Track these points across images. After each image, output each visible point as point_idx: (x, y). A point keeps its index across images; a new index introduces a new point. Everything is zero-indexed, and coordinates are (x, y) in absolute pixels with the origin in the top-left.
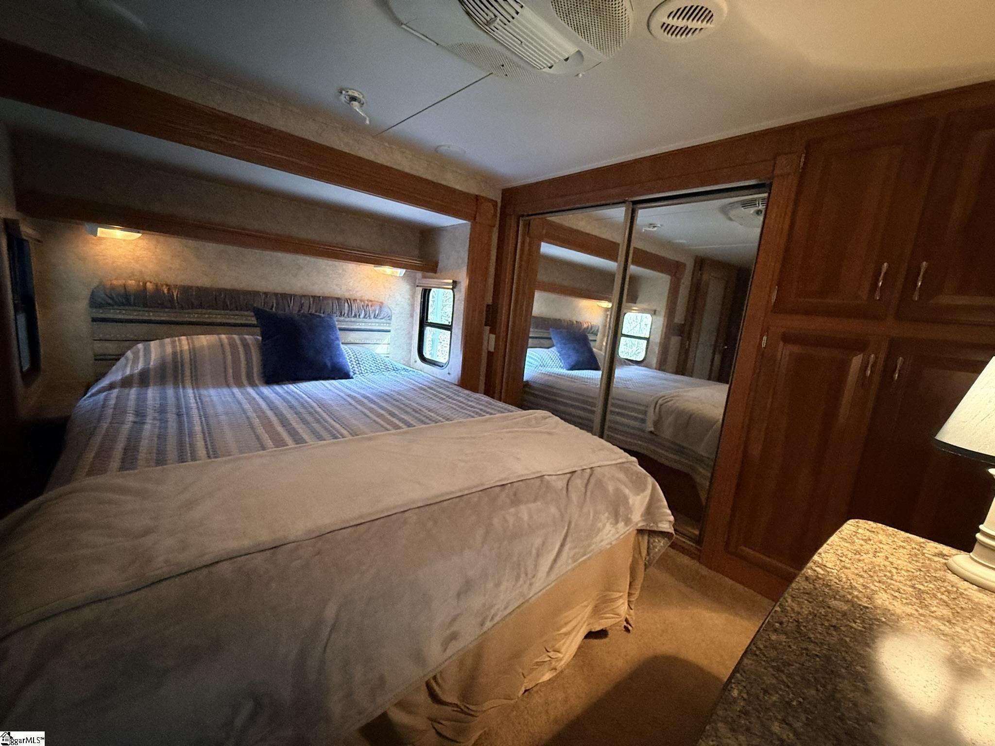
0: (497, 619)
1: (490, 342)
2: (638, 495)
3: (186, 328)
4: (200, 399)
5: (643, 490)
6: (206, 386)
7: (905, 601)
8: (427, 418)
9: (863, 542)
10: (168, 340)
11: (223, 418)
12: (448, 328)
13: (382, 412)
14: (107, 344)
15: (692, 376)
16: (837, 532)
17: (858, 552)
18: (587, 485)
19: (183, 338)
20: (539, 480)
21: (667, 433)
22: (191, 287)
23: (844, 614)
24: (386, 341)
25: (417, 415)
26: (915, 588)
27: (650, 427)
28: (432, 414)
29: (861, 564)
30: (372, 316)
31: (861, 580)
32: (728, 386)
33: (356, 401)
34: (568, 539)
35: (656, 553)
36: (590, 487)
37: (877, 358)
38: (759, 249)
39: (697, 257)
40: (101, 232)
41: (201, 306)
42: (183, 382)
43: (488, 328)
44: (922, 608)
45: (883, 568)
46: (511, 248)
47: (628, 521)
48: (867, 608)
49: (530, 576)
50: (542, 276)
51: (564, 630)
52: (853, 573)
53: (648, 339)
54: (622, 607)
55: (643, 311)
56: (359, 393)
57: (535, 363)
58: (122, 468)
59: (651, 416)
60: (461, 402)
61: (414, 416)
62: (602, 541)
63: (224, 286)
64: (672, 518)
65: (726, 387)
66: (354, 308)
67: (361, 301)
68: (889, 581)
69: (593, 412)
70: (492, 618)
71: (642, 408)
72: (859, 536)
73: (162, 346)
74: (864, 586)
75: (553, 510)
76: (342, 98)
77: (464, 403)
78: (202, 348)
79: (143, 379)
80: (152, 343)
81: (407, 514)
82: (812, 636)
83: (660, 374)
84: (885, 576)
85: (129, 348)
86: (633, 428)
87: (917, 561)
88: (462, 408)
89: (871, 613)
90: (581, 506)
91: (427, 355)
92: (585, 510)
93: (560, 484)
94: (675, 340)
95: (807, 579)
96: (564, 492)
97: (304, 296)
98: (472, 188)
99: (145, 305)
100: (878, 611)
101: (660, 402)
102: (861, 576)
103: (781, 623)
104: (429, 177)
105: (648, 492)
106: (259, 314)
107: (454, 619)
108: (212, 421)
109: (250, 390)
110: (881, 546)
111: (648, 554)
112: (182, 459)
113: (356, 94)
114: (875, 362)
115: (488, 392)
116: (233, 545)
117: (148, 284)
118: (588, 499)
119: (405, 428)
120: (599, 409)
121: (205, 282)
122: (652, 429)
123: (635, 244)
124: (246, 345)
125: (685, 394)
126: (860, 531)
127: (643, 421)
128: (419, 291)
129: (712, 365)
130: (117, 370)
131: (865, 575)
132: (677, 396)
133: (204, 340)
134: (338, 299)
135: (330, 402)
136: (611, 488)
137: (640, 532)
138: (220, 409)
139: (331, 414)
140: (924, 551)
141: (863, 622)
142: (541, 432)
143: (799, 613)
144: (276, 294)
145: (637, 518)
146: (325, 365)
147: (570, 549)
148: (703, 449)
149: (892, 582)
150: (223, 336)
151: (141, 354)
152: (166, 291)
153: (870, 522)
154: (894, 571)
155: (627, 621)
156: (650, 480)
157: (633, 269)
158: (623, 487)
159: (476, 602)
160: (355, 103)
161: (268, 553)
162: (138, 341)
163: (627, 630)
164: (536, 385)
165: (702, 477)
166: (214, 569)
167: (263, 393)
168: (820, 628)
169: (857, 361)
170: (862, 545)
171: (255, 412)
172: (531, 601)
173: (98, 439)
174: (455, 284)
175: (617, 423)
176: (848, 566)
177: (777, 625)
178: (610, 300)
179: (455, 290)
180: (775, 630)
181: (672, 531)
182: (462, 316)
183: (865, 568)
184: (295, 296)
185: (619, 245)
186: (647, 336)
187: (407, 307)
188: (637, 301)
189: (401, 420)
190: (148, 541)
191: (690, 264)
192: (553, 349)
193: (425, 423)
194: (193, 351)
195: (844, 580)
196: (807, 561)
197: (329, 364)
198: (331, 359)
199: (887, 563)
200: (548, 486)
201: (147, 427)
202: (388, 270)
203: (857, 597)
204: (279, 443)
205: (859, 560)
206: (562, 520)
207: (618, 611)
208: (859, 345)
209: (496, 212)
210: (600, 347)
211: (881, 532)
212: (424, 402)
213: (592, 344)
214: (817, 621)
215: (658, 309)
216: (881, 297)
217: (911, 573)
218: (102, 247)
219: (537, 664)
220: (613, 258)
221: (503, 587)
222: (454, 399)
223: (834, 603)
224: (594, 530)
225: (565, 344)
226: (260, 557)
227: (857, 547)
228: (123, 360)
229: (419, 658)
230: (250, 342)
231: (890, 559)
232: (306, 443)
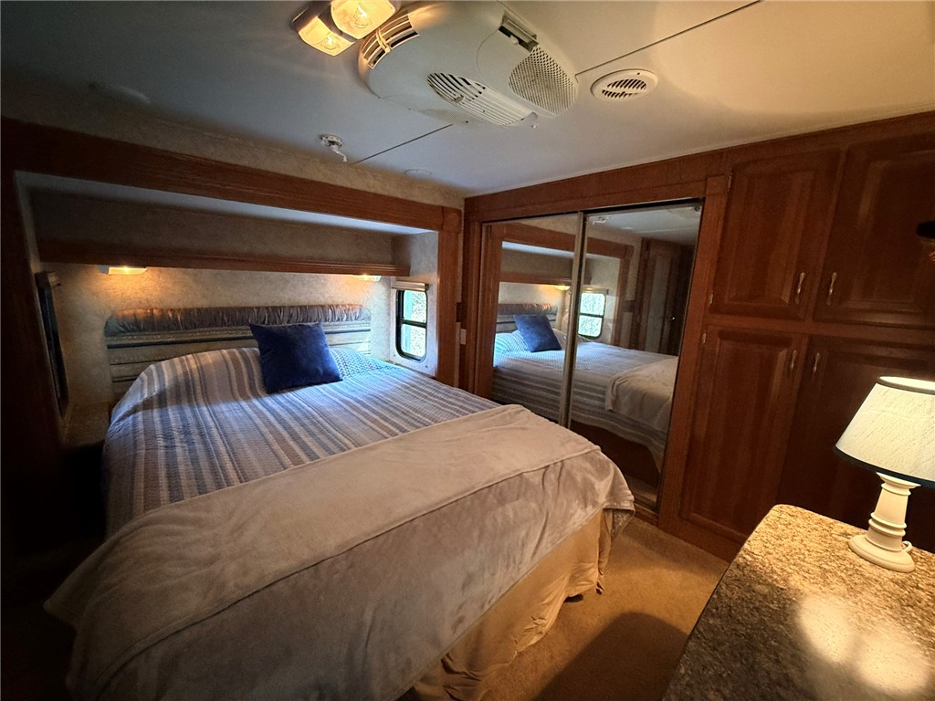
0: (494, 600)
1: (462, 336)
2: (602, 480)
3: (192, 347)
4: (214, 415)
5: (607, 475)
6: (217, 403)
7: (812, 581)
8: (415, 420)
9: (784, 527)
10: (176, 360)
11: (240, 436)
12: (424, 325)
13: (376, 417)
14: (123, 367)
15: (643, 350)
16: (764, 519)
17: (779, 538)
18: (559, 478)
19: (189, 356)
20: (518, 478)
21: (624, 411)
22: (191, 310)
23: (765, 596)
24: (367, 340)
25: (406, 417)
26: (821, 568)
27: (608, 405)
28: (419, 415)
29: (781, 549)
30: (353, 318)
31: (780, 564)
32: (677, 358)
33: (352, 407)
34: (547, 528)
35: (620, 527)
36: (562, 478)
37: (799, 352)
38: (700, 231)
39: (643, 238)
40: (112, 270)
41: (202, 325)
42: (196, 400)
43: (459, 324)
44: (824, 586)
45: (798, 551)
46: (476, 251)
47: (595, 504)
48: (781, 589)
49: (517, 562)
50: (505, 268)
51: (546, 601)
52: (774, 558)
53: (602, 317)
54: (594, 575)
55: (596, 291)
56: (352, 398)
57: (503, 348)
58: (172, 499)
59: (609, 398)
60: (442, 399)
61: (403, 419)
62: (574, 524)
63: (221, 306)
64: (632, 498)
65: (676, 359)
66: (337, 313)
67: (343, 305)
68: (802, 563)
69: (558, 394)
70: (490, 602)
71: (601, 389)
72: (781, 521)
73: (173, 366)
74: (782, 569)
75: (533, 505)
76: (323, 142)
77: (445, 401)
78: (208, 365)
79: (161, 400)
80: (163, 363)
81: (416, 522)
82: (740, 618)
83: (615, 350)
84: (799, 558)
85: (143, 369)
86: (595, 406)
87: (826, 542)
88: (444, 406)
89: (785, 594)
90: (555, 500)
91: (404, 350)
92: (559, 501)
93: (537, 480)
94: (627, 316)
95: (738, 566)
96: (541, 487)
97: (292, 307)
98: (438, 201)
99: (153, 329)
100: (791, 592)
101: (617, 383)
102: (781, 561)
103: (717, 609)
104: (400, 196)
105: (611, 477)
106: (253, 328)
107: (460, 608)
108: (233, 439)
109: (256, 402)
110: (799, 529)
111: (613, 527)
112: (219, 486)
113: (334, 139)
114: (797, 357)
115: (463, 386)
116: (284, 565)
117: (155, 311)
118: (561, 492)
119: (401, 434)
120: (563, 392)
121: (203, 303)
122: (611, 408)
123: (589, 234)
124: (246, 359)
125: (637, 373)
126: (783, 516)
127: (603, 400)
128: (394, 292)
129: (662, 334)
130: (135, 392)
131: (784, 559)
132: (632, 376)
133: (209, 357)
134: (323, 306)
135: (329, 410)
136: (579, 478)
137: (606, 510)
138: (236, 427)
139: (330, 421)
140: (833, 532)
141: (779, 602)
142: (516, 428)
143: (731, 599)
144: (267, 308)
145: (603, 500)
146: (318, 371)
147: (549, 535)
148: (657, 424)
149: (805, 564)
150: (224, 351)
151: (155, 374)
152: (171, 315)
153: (791, 507)
154: (807, 553)
155: (598, 585)
156: (612, 465)
157: (587, 255)
158: (589, 476)
159: (476, 590)
160: (334, 147)
161: (312, 570)
162: (150, 362)
163: (598, 592)
164: (503, 370)
165: (657, 449)
166: (274, 588)
167: (267, 404)
168: (746, 611)
169: (782, 354)
170: (783, 530)
171: (267, 426)
172: (520, 582)
173: (141, 468)
174: (427, 287)
175: (580, 402)
176: (771, 551)
177: (714, 610)
178: (567, 284)
179: (428, 292)
180: (713, 615)
181: (632, 508)
182: (435, 315)
183: (784, 552)
184: (284, 307)
185: (575, 236)
186: (602, 314)
187: (384, 307)
188: (592, 281)
189: (394, 424)
190: (216, 568)
191: (637, 246)
192: (517, 332)
193: (418, 427)
194: (201, 369)
195: (767, 565)
196: (738, 550)
197: (321, 371)
198: (323, 366)
199: (802, 546)
200: (528, 483)
201: (179, 450)
202: (365, 277)
203: (776, 580)
204: (297, 461)
205: (780, 545)
206: (541, 511)
207: (590, 579)
208: (784, 342)
209: (460, 221)
210: (560, 328)
211: (799, 515)
212: (409, 402)
213: (551, 323)
214: (744, 604)
215: (611, 289)
216: (800, 301)
217: (819, 555)
218: (112, 281)
219: (526, 630)
220: (570, 248)
221: (497, 576)
222: (435, 396)
223: (758, 587)
224: (567, 517)
225: (528, 328)
226: (306, 574)
227: (779, 532)
228: (138, 380)
229: (435, 641)
230: (248, 355)
231: (804, 542)
232: (318, 458)
